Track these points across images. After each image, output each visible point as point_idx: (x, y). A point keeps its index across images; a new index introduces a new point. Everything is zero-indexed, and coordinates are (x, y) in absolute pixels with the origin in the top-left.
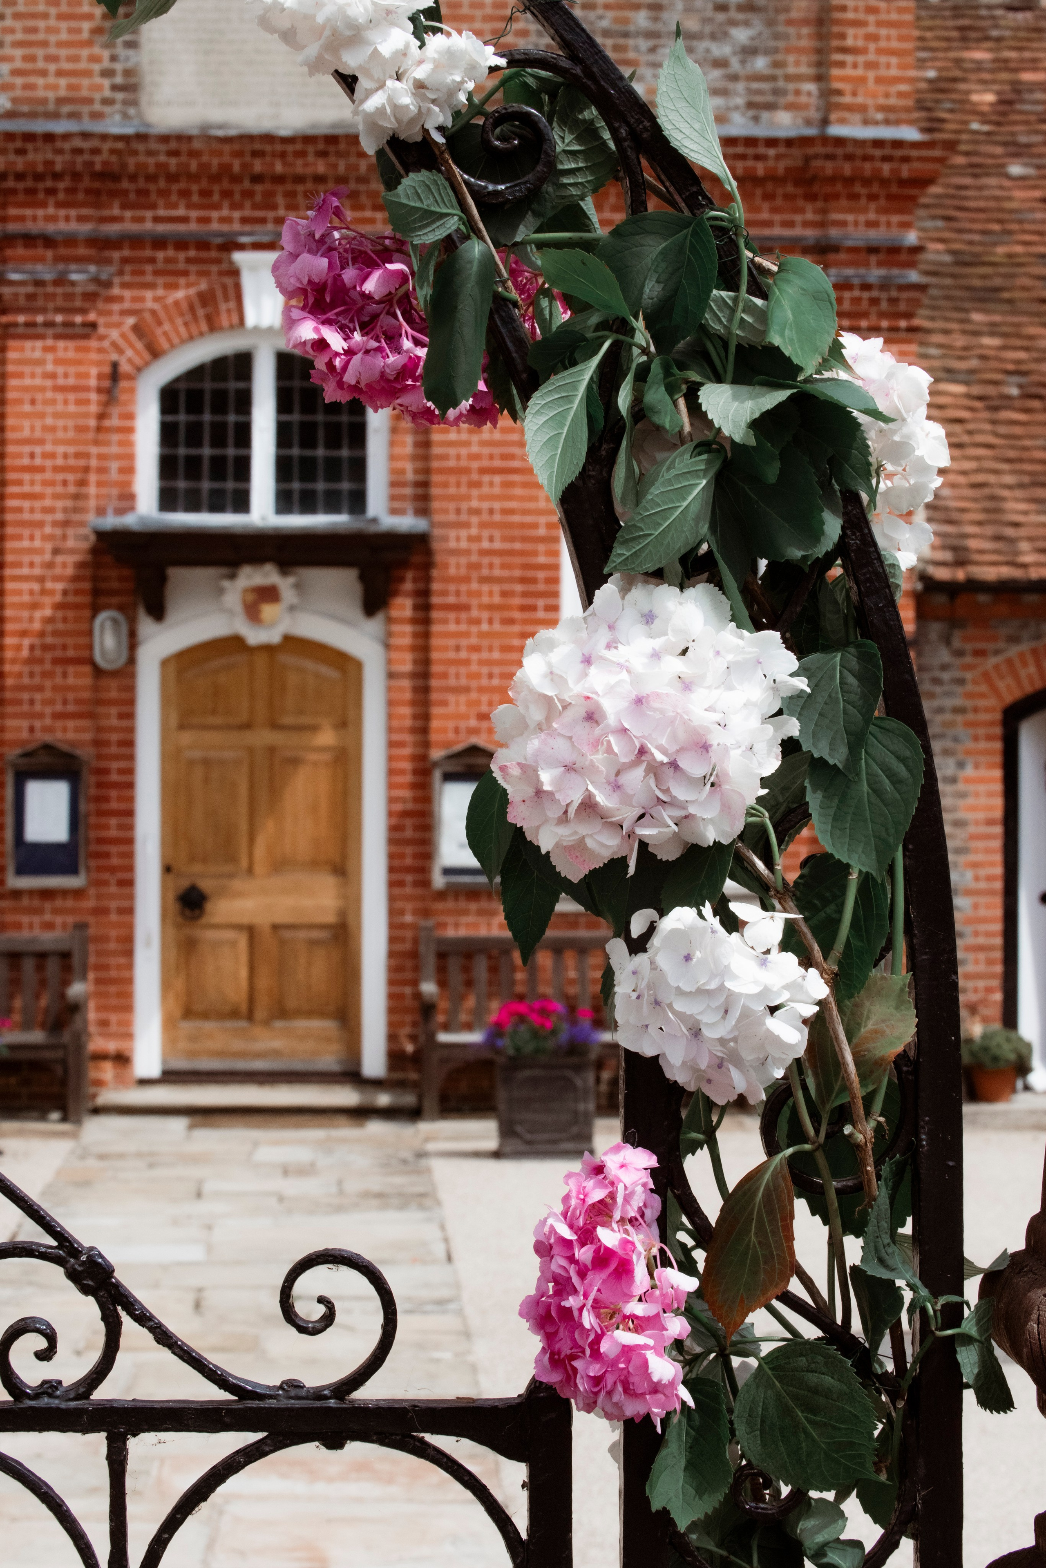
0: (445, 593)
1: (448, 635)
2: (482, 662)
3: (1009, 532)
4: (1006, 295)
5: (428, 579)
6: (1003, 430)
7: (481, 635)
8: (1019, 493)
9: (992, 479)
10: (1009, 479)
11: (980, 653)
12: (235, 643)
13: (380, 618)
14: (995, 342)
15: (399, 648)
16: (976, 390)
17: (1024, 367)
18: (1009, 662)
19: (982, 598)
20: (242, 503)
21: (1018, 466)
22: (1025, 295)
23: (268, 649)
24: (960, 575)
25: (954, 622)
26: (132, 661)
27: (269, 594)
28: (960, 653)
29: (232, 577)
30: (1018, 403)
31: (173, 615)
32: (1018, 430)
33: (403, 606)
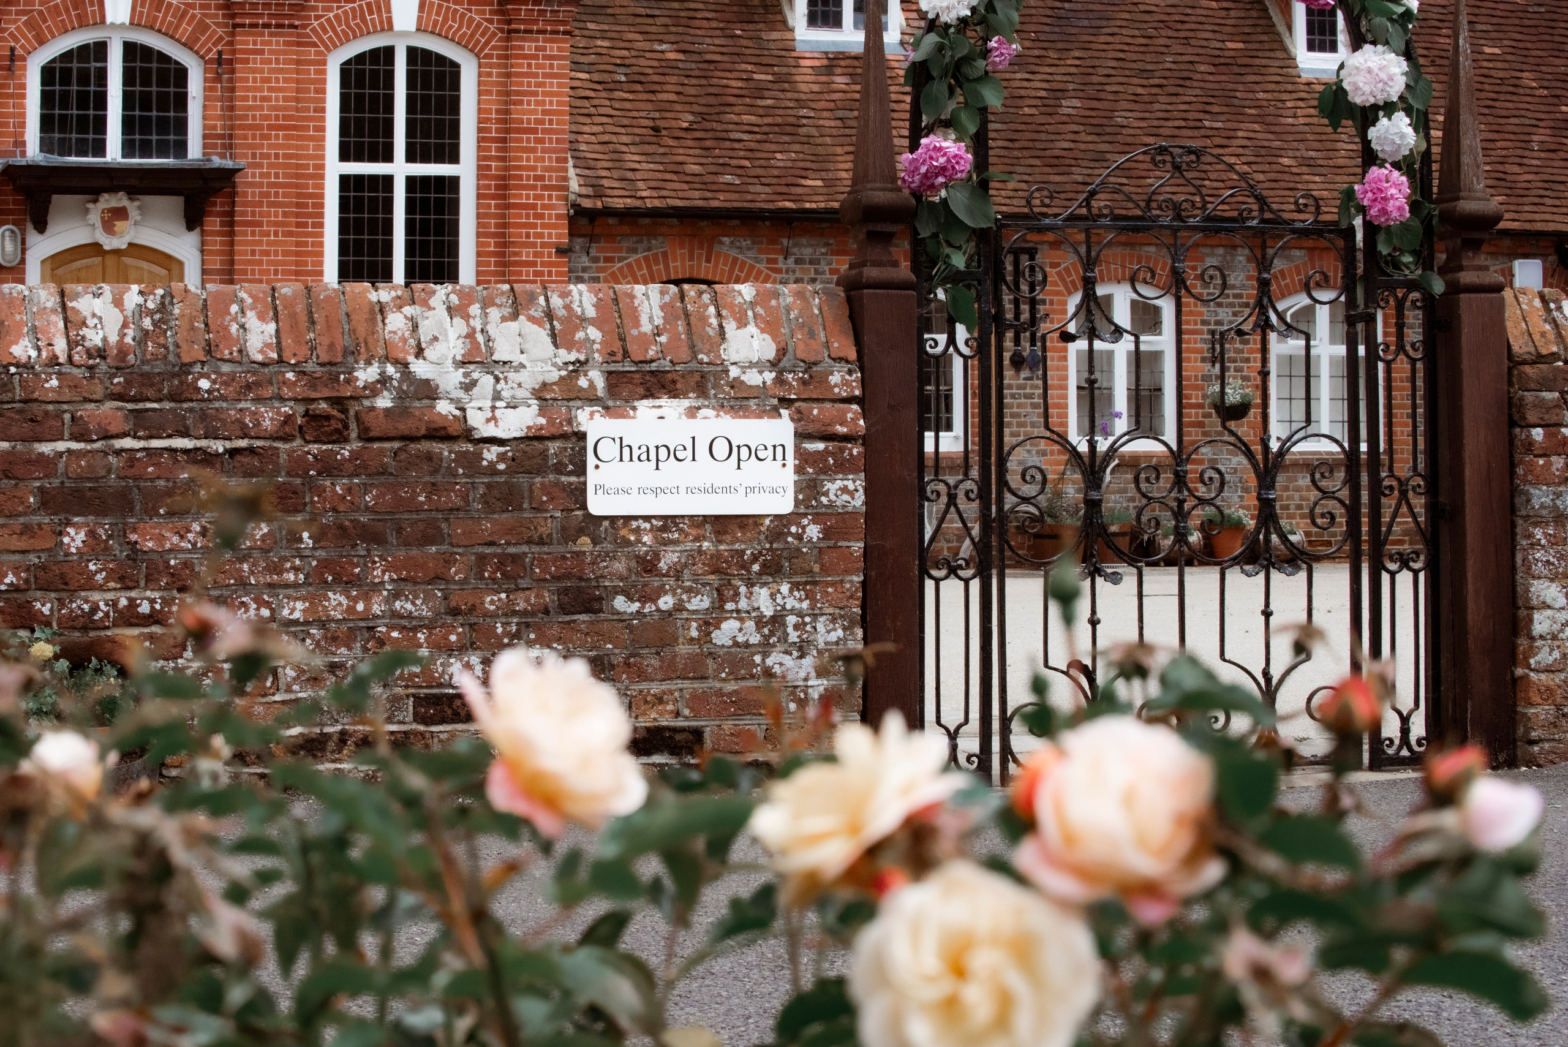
0: (244, 214)
1: (247, 243)
2: (269, 263)
3: (630, 175)
4: (610, 11)
5: (233, 204)
6: (617, 105)
7: (269, 243)
8: (633, 149)
9: (614, 139)
10: (625, 139)
11: (608, 260)
12: (95, 248)
13: (198, 230)
14: (606, 44)
15: (211, 253)
16: (596, 77)
17: (627, 62)
19: (611, 221)
20: (100, 149)
21: (629, 130)
22: (622, 10)
23: (117, 252)
24: (599, 205)
25: (593, 238)
26: (23, 261)
27: (120, 213)
28: (595, 260)
29: (95, 201)
30: (625, 87)
31: (51, 229)
32: (628, 105)
33: (214, 223)
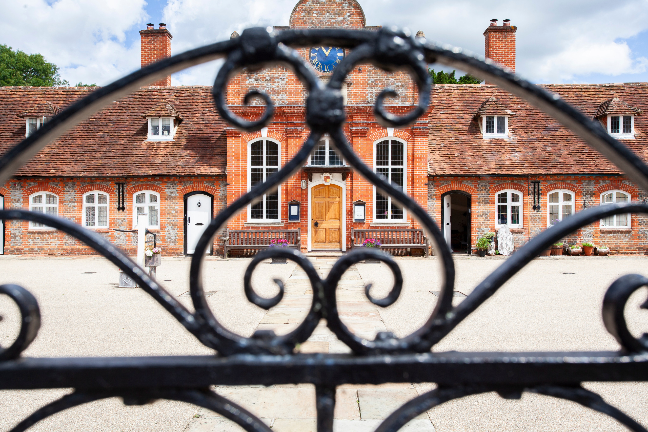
0: (355, 177)
1: (356, 183)
2: (360, 188)
3: (442, 167)
4: (440, 131)
5: (352, 175)
6: (440, 152)
7: (360, 183)
8: (443, 161)
9: (439, 159)
10: (442, 159)
11: (437, 186)
12: (323, 185)
13: (345, 181)
14: (439, 138)
15: (348, 186)
16: (436, 146)
17: (444, 142)
18: (442, 187)
19: (438, 177)
20: (324, 163)
21: (443, 157)
22: (443, 131)
23: (328, 186)
24: (435, 174)
25: (434, 181)
26: (307, 188)
27: (328, 177)
28: (434, 186)
29: (323, 175)
30: (443, 148)
31: (313, 181)
32: (443, 152)
33: (349, 179)
